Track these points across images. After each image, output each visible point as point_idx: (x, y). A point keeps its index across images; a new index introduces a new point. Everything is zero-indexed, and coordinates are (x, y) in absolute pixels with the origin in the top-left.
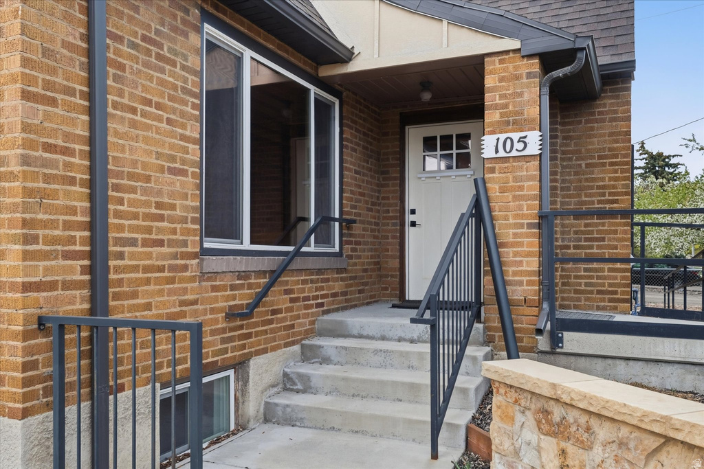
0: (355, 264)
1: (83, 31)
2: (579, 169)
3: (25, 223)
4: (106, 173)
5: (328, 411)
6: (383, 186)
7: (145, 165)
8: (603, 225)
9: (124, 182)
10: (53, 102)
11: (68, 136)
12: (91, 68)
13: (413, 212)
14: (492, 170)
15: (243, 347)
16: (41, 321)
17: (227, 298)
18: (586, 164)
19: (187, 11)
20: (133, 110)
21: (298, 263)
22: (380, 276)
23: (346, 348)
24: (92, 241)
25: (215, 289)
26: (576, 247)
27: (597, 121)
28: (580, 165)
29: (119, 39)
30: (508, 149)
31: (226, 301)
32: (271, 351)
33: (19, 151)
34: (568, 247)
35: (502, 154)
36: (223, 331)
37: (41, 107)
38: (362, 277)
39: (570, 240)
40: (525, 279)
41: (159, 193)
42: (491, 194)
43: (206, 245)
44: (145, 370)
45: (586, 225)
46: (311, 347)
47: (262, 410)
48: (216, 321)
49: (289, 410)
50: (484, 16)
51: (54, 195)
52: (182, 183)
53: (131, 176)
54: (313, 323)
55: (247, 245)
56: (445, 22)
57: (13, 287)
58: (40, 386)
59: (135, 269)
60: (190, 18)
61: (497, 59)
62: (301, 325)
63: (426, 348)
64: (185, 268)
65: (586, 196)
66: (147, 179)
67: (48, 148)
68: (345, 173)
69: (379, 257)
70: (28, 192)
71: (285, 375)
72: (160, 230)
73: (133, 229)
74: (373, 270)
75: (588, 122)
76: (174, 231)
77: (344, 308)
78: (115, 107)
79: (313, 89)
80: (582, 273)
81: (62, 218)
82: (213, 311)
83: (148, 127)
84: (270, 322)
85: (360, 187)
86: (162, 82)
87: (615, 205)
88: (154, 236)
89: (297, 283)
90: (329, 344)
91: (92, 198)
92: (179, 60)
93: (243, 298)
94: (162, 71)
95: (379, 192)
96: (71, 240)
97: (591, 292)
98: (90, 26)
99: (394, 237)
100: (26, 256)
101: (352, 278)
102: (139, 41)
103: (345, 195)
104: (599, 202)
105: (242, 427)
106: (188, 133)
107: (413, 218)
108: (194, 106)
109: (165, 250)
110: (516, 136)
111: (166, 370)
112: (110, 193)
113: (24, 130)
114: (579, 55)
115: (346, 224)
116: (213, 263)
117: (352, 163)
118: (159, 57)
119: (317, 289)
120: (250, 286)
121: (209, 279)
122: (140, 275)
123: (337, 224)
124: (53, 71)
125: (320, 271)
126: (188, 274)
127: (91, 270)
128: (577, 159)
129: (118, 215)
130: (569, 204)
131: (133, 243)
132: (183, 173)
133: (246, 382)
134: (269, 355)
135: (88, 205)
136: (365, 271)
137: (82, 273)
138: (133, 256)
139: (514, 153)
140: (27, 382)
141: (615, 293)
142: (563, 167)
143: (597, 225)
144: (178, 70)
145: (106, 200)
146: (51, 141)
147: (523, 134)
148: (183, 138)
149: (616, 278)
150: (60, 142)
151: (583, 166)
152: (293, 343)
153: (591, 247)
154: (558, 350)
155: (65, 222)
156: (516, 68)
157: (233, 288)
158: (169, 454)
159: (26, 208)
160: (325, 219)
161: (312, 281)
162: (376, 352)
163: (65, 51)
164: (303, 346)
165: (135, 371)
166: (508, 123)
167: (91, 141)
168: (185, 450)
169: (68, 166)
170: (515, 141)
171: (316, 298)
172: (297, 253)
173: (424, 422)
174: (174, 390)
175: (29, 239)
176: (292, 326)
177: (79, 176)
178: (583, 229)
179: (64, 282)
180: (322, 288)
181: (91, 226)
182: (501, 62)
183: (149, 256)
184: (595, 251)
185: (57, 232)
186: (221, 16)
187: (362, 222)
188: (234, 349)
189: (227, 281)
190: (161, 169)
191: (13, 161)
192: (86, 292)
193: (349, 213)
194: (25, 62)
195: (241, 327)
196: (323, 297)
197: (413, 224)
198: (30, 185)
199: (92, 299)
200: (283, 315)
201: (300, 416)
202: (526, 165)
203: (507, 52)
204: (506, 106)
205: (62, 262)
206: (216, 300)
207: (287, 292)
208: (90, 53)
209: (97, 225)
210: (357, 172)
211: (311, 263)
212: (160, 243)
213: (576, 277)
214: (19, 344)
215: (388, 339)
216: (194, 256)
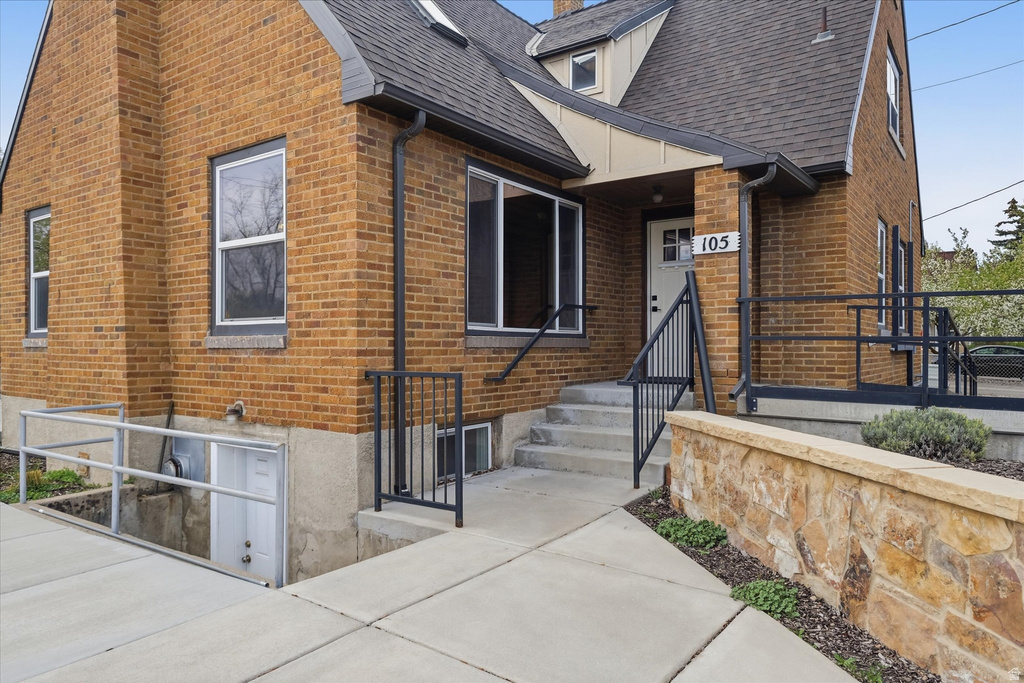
0: (598, 345)
1: (390, 189)
2: (799, 258)
3: (359, 314)
4: (404, 280)
5: (562, 456)
6: (627, 275)
7: (427, 273)
8: (822, 308)
9: (415, 285)
10: (373, 237)
11: (381, 258)
12: (394, 213)
13: (655, 298)
14: (701, 265)
15: (498, 405)
16: (367, 374)
17: (485, 368)
18: (807, 253)
19: (455, 161)
20: (420, 236)
21: (543, 342)
22: (625, 356)
23: (581, 411)
24: (395, 325)
25: (476, 360)
26: (797, 328)
27: (817, 214)
28: (801, 254)
29: (411, 190)
30: (713, 247)
31: (484, 369)
32: (521, 410)
33: (355, 270)
34: (790, 329)
35: (708, 251)
36: (482, 391)
37: (367, 241)
38: (606, 356)
39: (792, 322)
40: (727, 354)
41: (437, 291)
42: (700, 284)
43: (469, 328)
44: (428, 413)
45: (806, 308)
46: (554, 411)
47: (513, 456)
48: (477, 384)
49: (533, 456)
50: (693, 137)
51: (372, 295)
52: (452, 283)
53: (419, 281)
54: (558, 392)
55: (501, 327)
56: (662, 143)
57: (351, 353)
58: (366, 415)
59: (421, 343)
60: (458, 165)
61: (704, 172)
62: (546, 393)
63: (631, 410)
64: (454, 344)
65: (806, 282)
66: (429, 282)
67: (371, 266)
68: (588, 266)
69: (623, 338)
70: (360, 295)
71: (532, 431)
72: (437, 317)
73: (420, 316)
74: (616, 350)
75: (807, 215)
76: (446, 318)
77: (586, 382)
78: (408, 236)
79: (557, 200)
80: (803, 352)
81: (378, 310)
82: (474, 376)
83: (429, 246)
84: (520, 388)
85: (603, 278)
86: (439, 214)
87: (833, 290)
88: (433, 321)
89: (543, 358)
90: (568, 409)
91: (395, 296)
92: (450, 196)
93: (497, 368)
94: (439, 206)
95: (623, 281)
96: (383, 324)
97: (811, 369)
98: (394, 185)
99: (636, 321)
100: (360, 334)
101: (594, 356)
102: (424, 189)
103: (588, 285)
104: (818, 287)
105: (497, 467)
106: (456, 247)
107: (654, 304)
108: (461, 228)
109: (441, 331)
110: (719, 236)
111: (441, 415)
112: (406, 293)
113: (358, 257)
114: (770, 168)
115: (589, 310)
116: (475, 341)
117: (594, 258)
118: (438, 197)
119: (561, 364)
120: (503, 359)
121: (472, 353)
122: (424, 348)
123: (581, 310)
124: (373, 218)
125: (563, 350)
126: (456, 348)
127: (394, 343)
128: (798, 249)
129: (411, 307)
130: (790, 289)
131: (419, 326)
132: (453, 276)
133: (500, 433)
134: (518, 413)
135: (392, 301)
136: (609, 350)
137: (389, 345)
138: (419, 335)
139: (718, 250)
140: (360, 411)
141: (833, 369)
142: (786, 256)
143: (816, 308)
144: (449, 203)
145: (403, 297)
146: (372, 262)
147: (725, 234)
148: (453, 251)
149: (833, 356)
150: (377, 262)
151: (804, 255)
152: (539, 407)
153: (811, 328)
154: (754, 413)
155: (380, 313)
156: (720, 179)
157: (489, 360)
158: (443, 478)
159: (359, 304)
160: (569, 307)
161: (556, 358)
162: (605, 414)
163: (380, 204)
164: (547, 409)
165: (421, 413)
166: (713, 225)
167: (395, 260)
168: (452, 476)
169: (382, 277)
170: (719, 240)
171: (560, 371)
172: (542, 334)
173: (629, 463)
174: (446, 433)
175: (361, 323)
176: (539, 393)
177: (387, 283)
178: (803, 312)
179: (379, 351)
180: (566, 364)
181: (395, 315)
182: (708, 175)
183: (430, 335)
184: (815, 331)
185: (375, 319)
186: (480, 158)
187: (604, 308)
188: (490, 406)
189: (486, 354)
190: (438, 274)
191: (352, 276)
192: (391, 358)
193: (591, 301)
194: (359, 215)
195: (496, 390)
196: (566, 371)
197: (655, 309)
198: (360, 290)
199: (395, 363)
200: (531, 383)
201: (541, 460)
202: (727, 260)
203: (712, 167)
204: (711, 211)
205: (378, 338)
206: (477, 368)
207: (534, 365)
208: (394, 203)
209: (398, 314)
210: (599, 265)
211: (555, 342)
212: (437, 326)
213: (797, 356)
214: (355, 388)
215: (617, 406)
216: (461, 335)
